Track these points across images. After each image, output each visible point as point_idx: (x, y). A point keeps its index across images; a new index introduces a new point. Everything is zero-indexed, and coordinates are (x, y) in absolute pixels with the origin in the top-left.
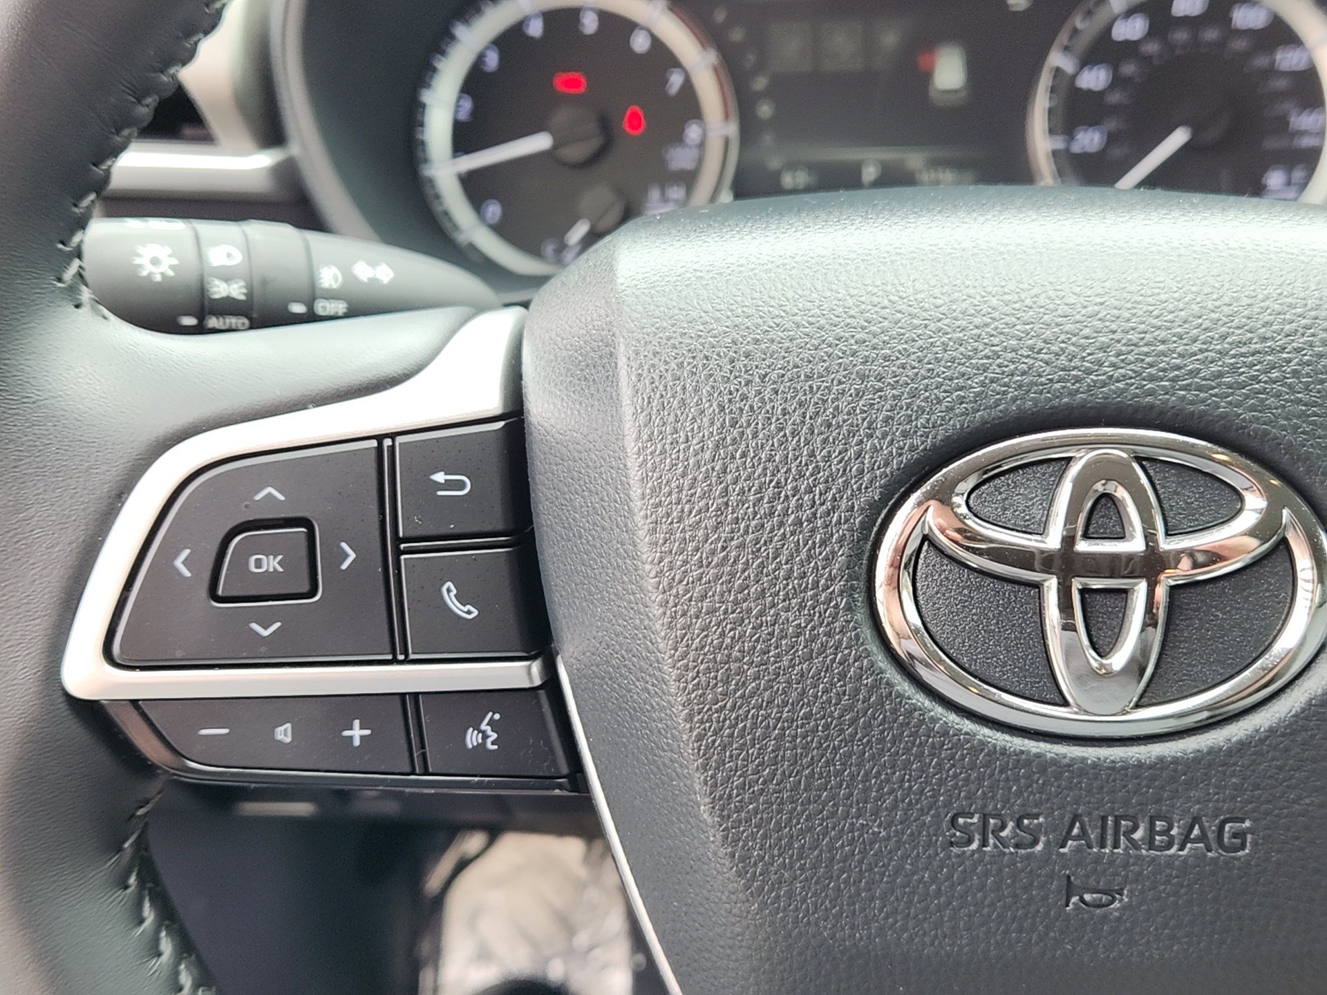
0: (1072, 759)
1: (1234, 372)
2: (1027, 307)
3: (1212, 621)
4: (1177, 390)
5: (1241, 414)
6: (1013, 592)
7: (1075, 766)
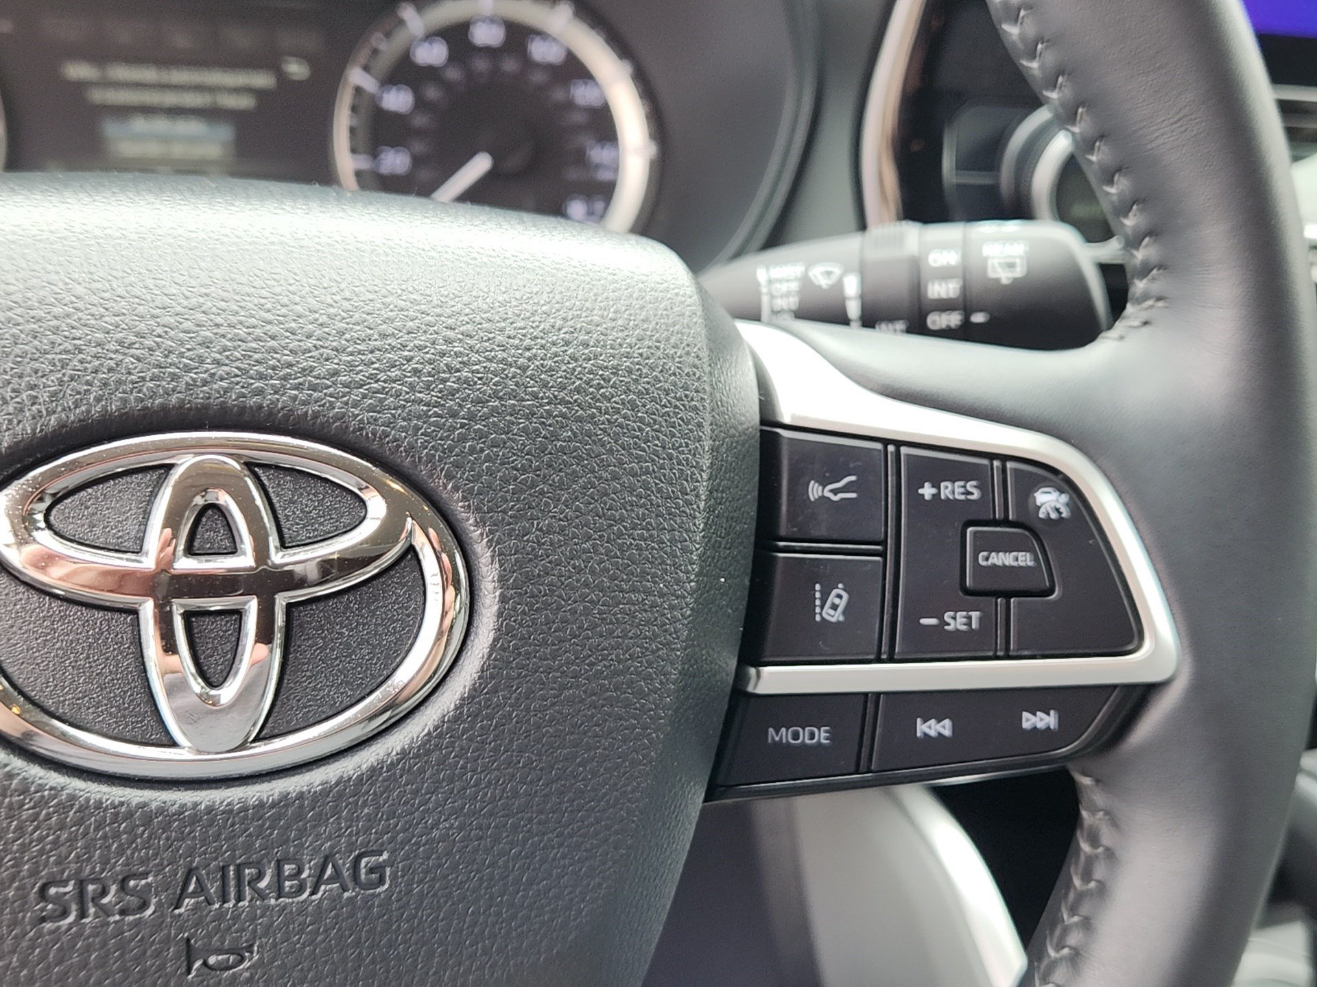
0: (183, 806)
1: (351, 371)
2: (119, 296)
3: (337, 639)
4: (289, 389)
5: (358, 415)
6: (105, 620)
7: (187, 814)
